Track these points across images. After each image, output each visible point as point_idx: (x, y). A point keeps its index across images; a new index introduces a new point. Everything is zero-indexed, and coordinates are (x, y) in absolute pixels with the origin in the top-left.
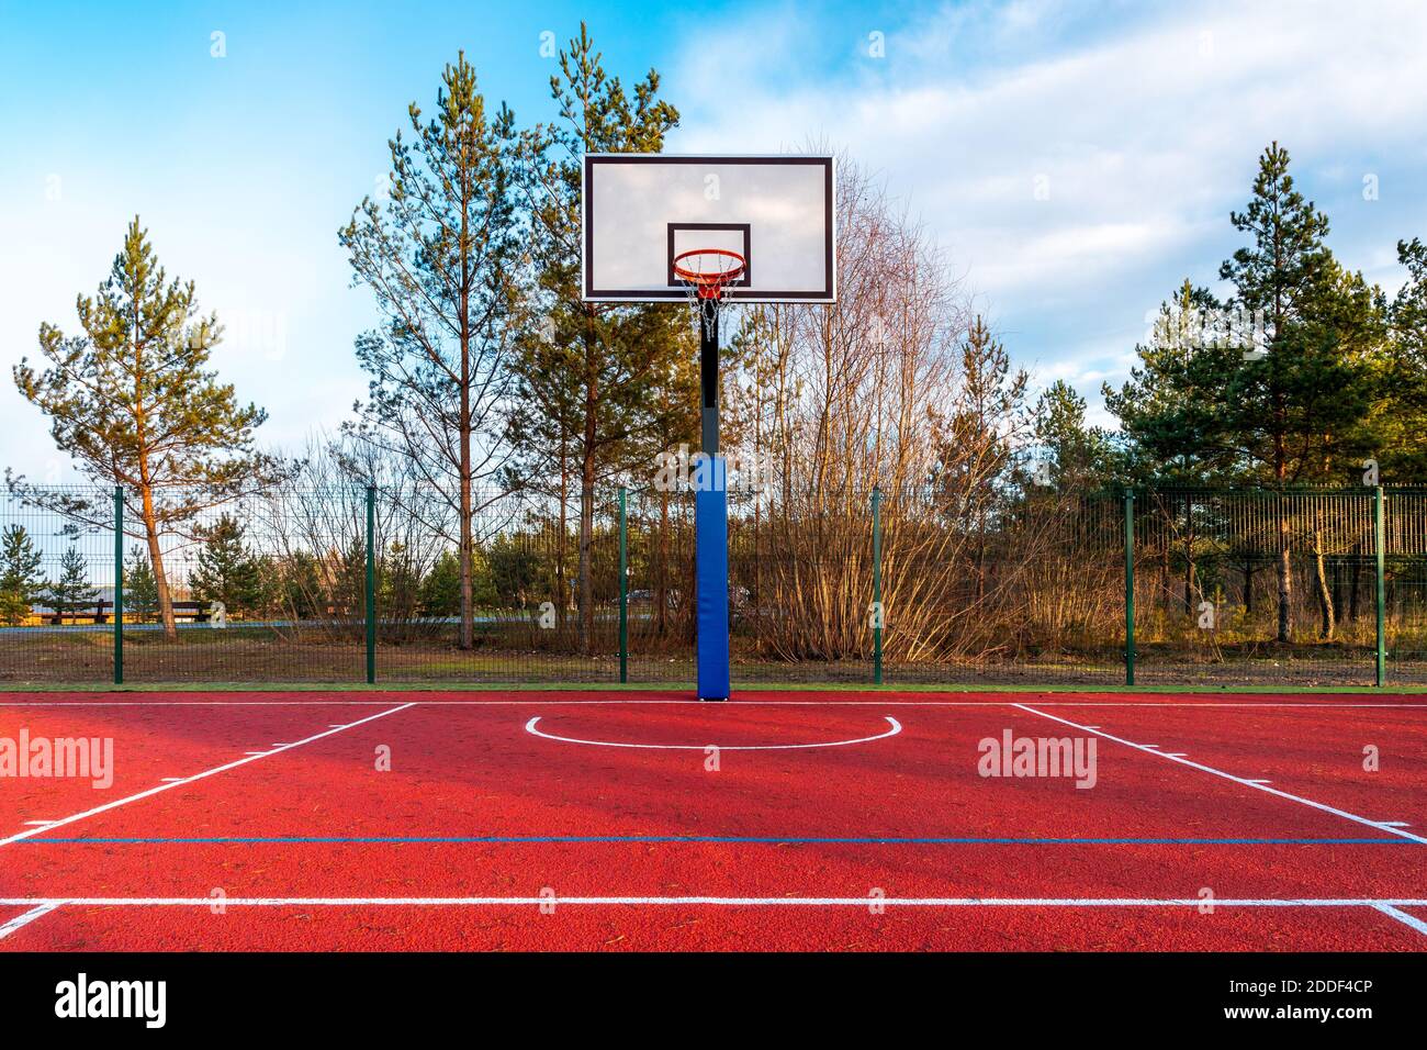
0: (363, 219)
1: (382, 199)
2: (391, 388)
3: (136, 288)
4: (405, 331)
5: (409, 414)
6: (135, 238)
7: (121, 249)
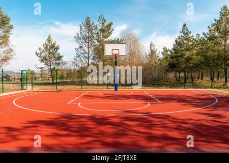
0: (77, 35)
1: (79, 33)
2: (79, 54)
3: (49, 43)
4: (81, 47)
5: (81, 57)
6: (49, 37)
7: (47, 38)
